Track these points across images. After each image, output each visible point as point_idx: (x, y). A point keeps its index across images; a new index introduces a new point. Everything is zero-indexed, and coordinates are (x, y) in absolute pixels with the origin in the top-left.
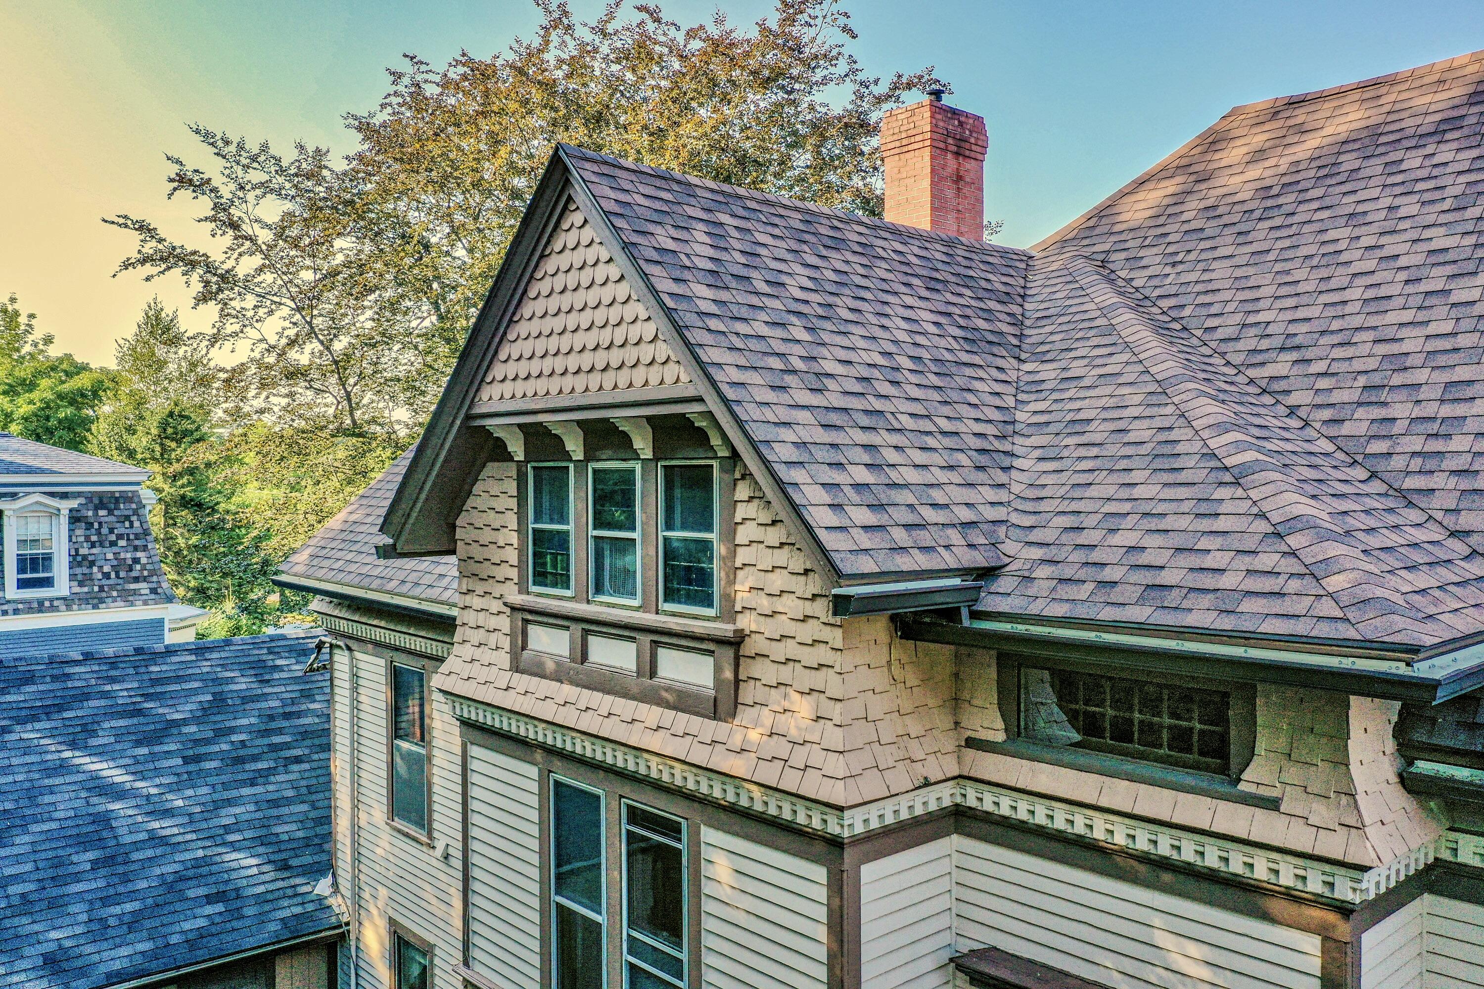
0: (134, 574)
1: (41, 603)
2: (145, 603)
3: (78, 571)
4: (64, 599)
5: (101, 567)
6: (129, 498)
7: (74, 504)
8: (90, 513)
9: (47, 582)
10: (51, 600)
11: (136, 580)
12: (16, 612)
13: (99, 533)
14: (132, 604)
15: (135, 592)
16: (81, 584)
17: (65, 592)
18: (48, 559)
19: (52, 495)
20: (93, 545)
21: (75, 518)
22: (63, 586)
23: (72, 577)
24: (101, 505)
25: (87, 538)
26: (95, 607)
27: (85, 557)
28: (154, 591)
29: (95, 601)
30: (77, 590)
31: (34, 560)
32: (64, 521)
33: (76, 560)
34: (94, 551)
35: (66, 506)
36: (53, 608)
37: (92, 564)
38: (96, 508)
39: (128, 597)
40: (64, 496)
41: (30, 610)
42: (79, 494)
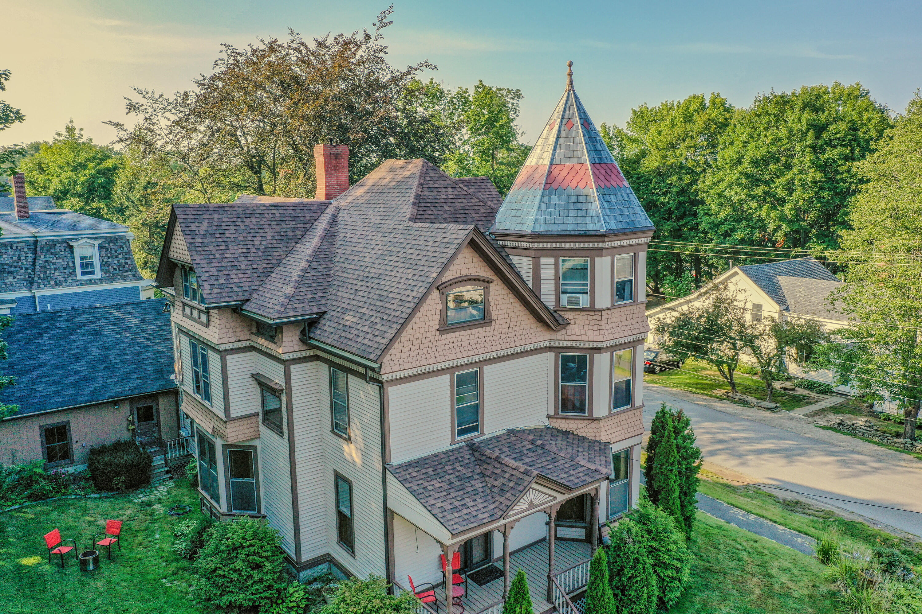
0: (126, 269)
1: (91, 281)
2: (131, 280)
3: (104, 268)
4: (100, 279)
5: (112, 267)
6: (121, 238)
7: (100, 242)
8: (107, 245)
9: (92, 273)
10: (94, 280)
11: (127, 271)
12: (82, 285)
13: (111, 252)
14: (126, 281)
15: (127, 276)
16: (106, 273)
17: (100, 277)
18: (92, 264)
19: (91, 238)
20: (109, 258)
21: (101, 247)
22: (98, 275)
23: (102, 271)
24: (111, 242)
25: (106, 255)
26: (112, 282)
27: (106, 262)
28: (134, 275)
29: (111, 280)
30: (104, 275)
31: (87, 265)
32: (97, 248)
33: (103, 264)
34: (110, 260)
35: (97, 243)
36: (96, 283)
37: (109, 265)
38: (109, 243)
39: (124, 278)
40: (96, 238)
41: (87, 284)
42: (102, 237)
